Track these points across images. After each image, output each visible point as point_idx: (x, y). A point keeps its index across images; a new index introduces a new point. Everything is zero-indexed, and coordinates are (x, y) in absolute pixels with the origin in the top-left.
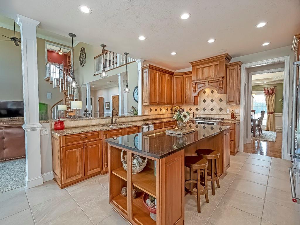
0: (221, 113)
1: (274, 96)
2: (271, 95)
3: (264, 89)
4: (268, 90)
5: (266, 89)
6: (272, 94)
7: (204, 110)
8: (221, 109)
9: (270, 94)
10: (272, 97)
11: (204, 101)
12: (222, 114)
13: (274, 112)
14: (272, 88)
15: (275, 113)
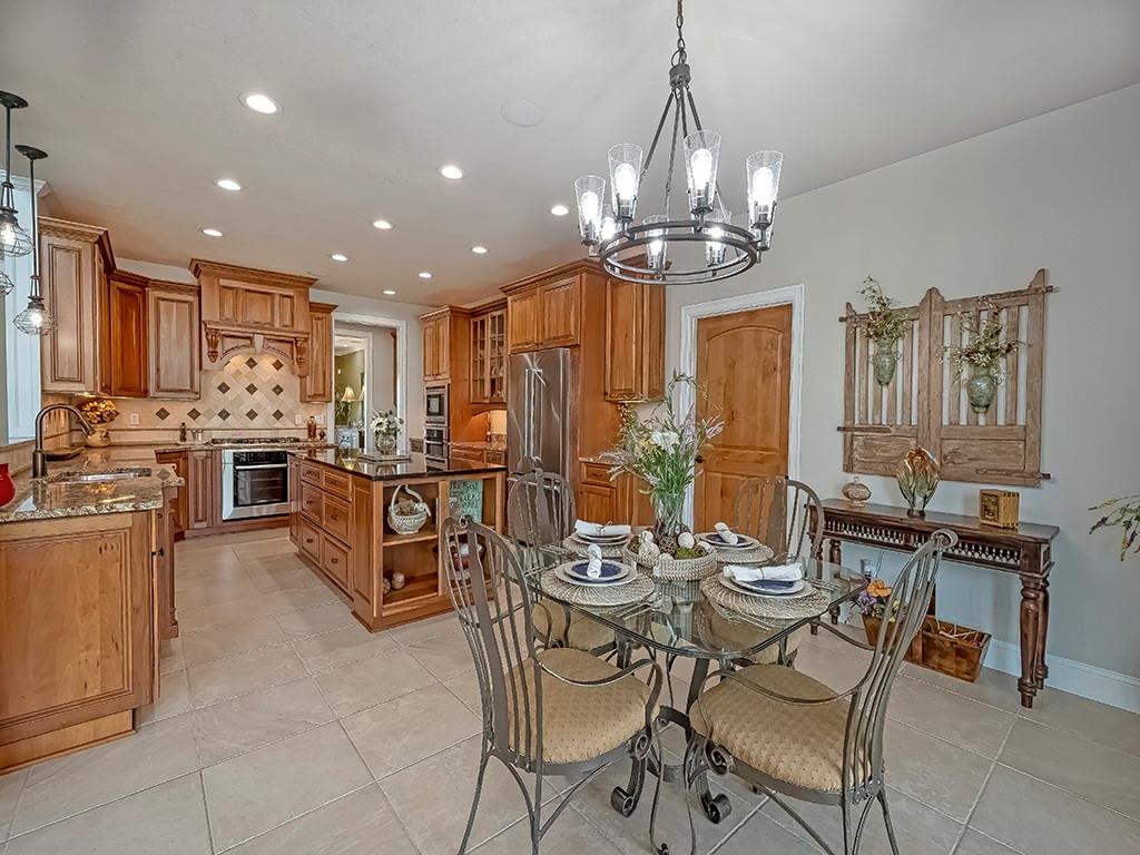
0: (278, 425)
7: (224, 415)
8: (278, 415)
11: (224, 388)
12: (281, 426)
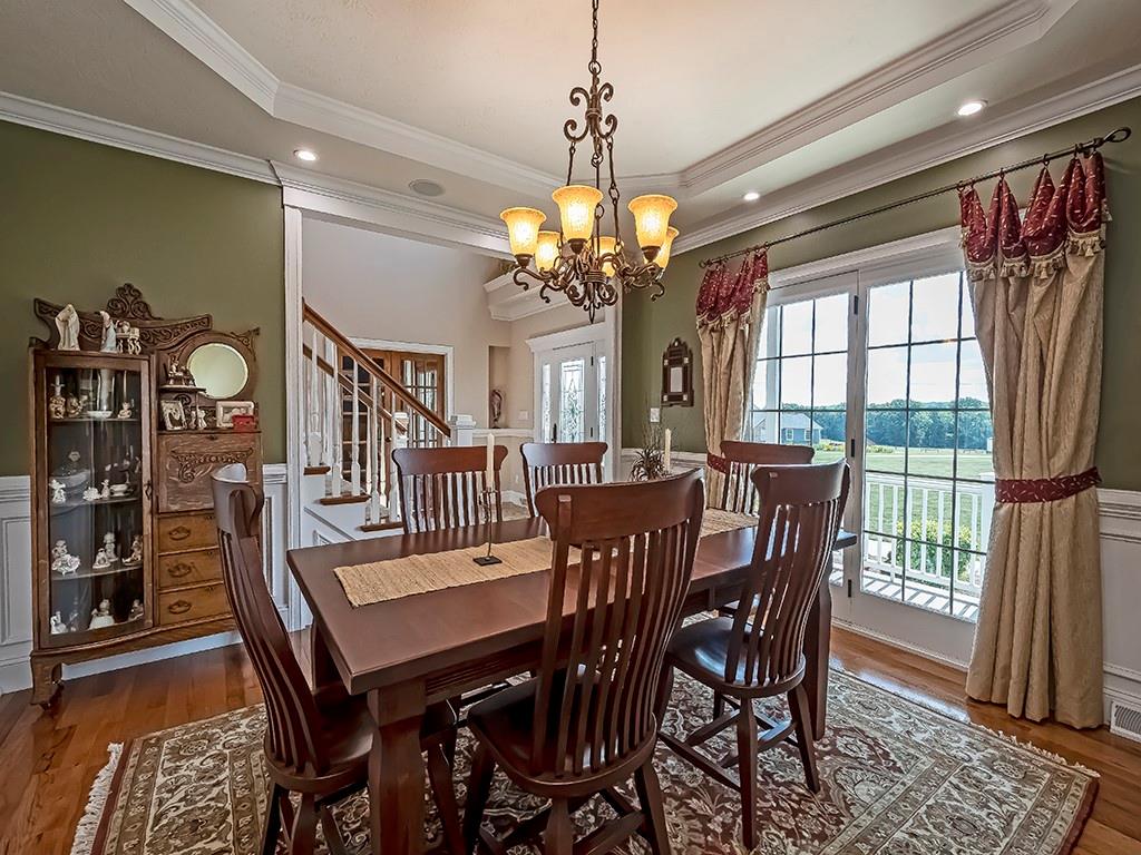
1: (1079, 270)
2: (1041, 262)
3: (968, 200)
4: (1007, 205)
5: (986, 193)
6: (1055, 236)
9: (1024, 251)
10: (1055, 290)
13: (1091, 478)
14: (1057, 171)
15: (1105, 495)
